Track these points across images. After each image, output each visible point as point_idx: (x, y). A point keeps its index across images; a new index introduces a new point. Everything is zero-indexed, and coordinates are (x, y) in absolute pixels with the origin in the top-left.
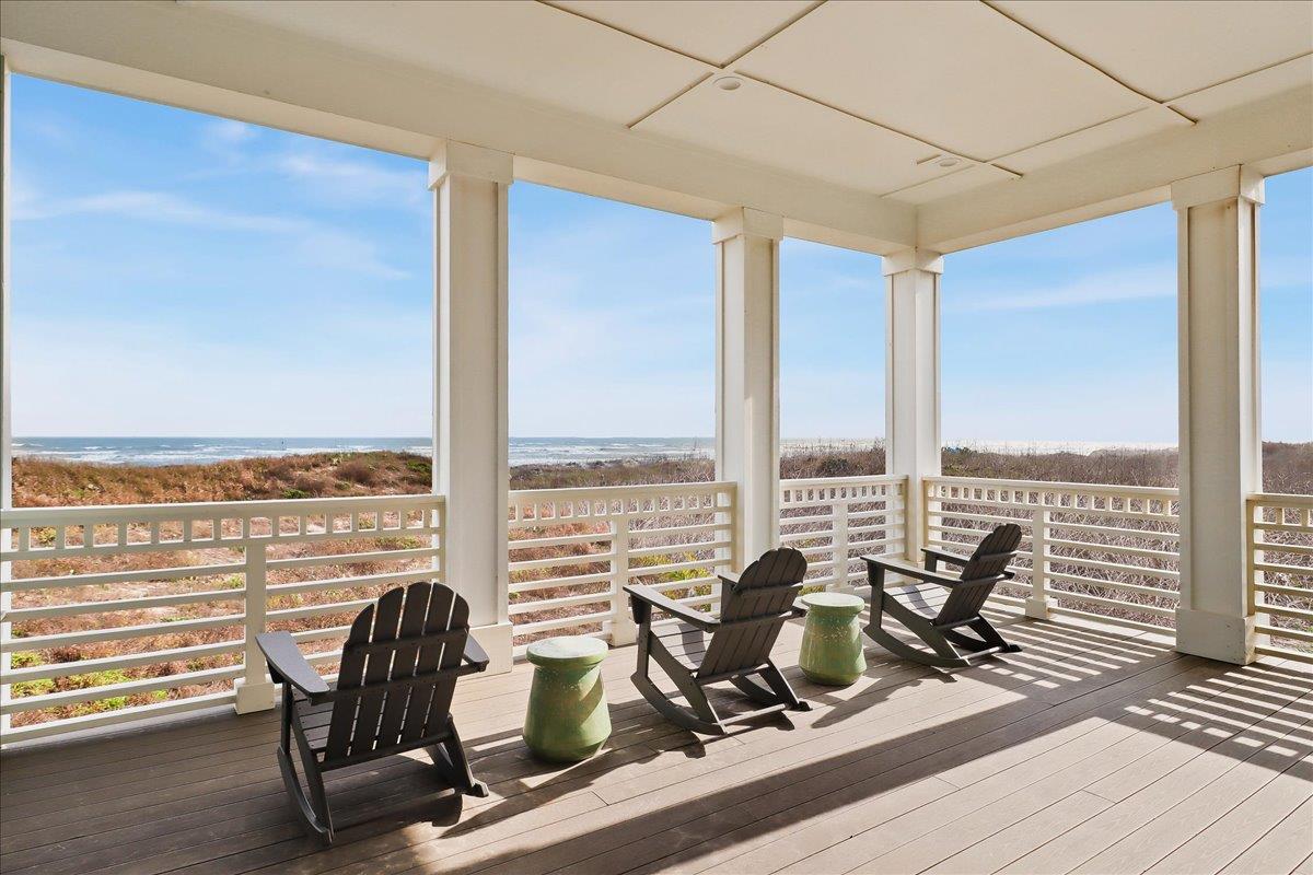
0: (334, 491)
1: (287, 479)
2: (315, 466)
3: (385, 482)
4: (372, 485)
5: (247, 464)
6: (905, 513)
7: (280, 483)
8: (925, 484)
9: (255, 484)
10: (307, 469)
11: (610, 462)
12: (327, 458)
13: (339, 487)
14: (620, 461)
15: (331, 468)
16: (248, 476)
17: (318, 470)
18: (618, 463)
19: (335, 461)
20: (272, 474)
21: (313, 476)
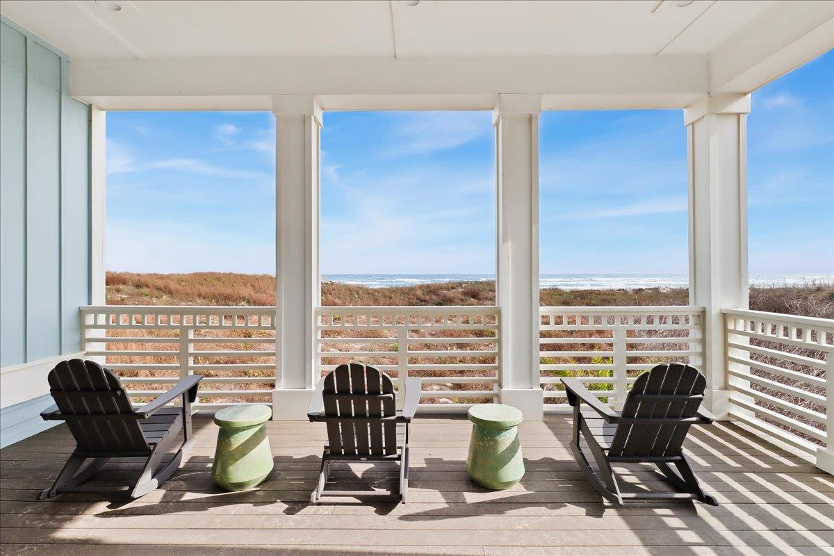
0: (459, 301)
1: (438, 295)
2: (453, 288)
3: (487, 298)
4: (479, 299)
5: (421, 287)
6: (703, 342)
7: (434, 297)
8: (725, 316)
9: (422, 297)
10: (448, 290)
11: (650, 289)
12: (460, 284)
13: (462, 300)
14: (657, 289)
15: (460, 290)
16: (419, 293)
17: (454, 291)
18: (656, 290)
19: (464, 285)
20: (431, 292)
21: (450, 294)
